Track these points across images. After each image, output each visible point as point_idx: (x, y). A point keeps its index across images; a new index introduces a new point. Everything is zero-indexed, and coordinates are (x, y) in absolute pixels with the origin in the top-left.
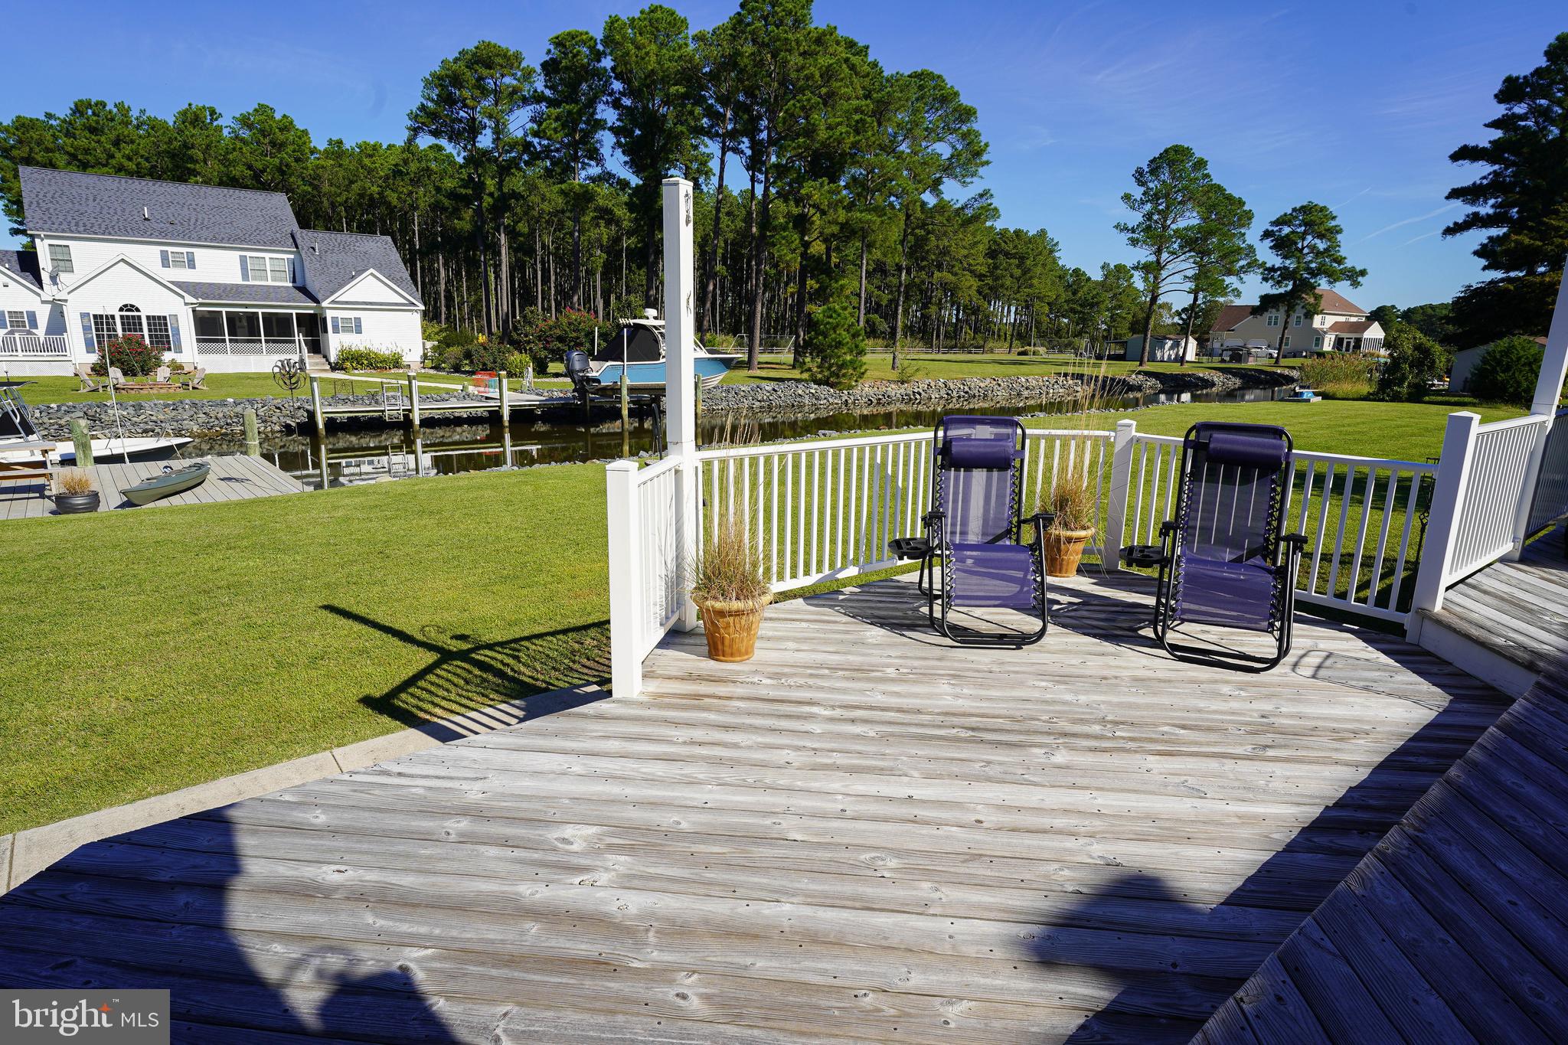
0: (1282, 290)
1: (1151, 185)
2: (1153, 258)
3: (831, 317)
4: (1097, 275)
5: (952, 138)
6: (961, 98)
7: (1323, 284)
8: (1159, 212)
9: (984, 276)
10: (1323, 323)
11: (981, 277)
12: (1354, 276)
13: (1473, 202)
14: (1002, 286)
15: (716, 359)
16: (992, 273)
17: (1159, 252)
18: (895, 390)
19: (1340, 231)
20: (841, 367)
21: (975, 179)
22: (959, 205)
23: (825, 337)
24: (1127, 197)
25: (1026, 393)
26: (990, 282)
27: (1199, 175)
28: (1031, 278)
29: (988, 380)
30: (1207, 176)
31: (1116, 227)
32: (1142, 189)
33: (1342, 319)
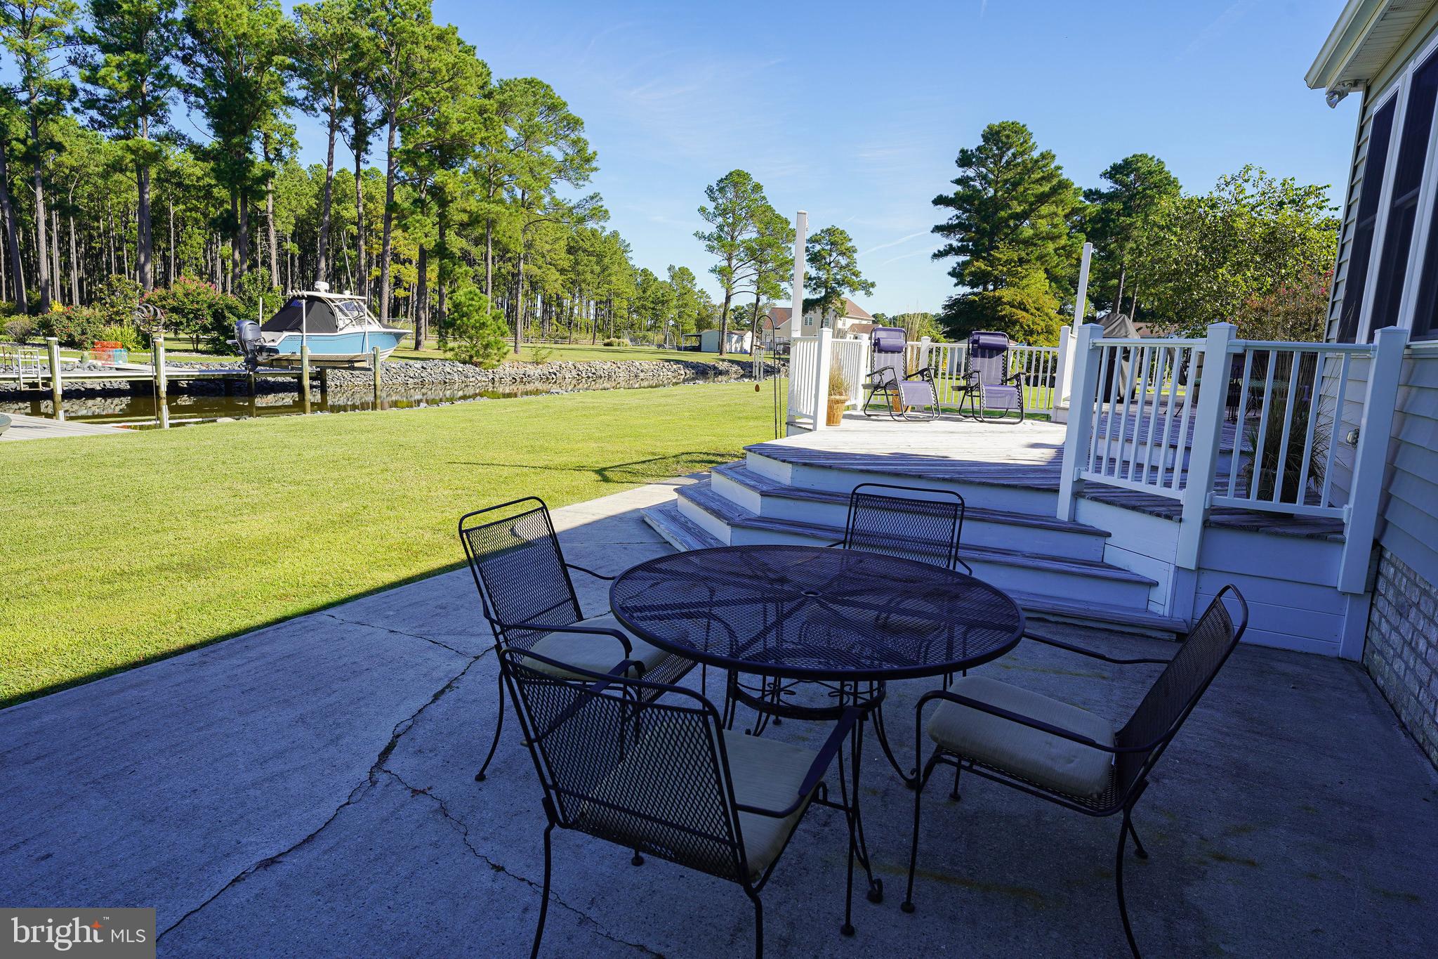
0: (817, 296)
1: (720, 201)
2: (725, 263)
3: (473, 299)
4: (663, 276)
5: (562, 143)
6: (569, 108)
7: (846, 293)
8: (729, 225)
9: (565, 270)
10: (844, 324)
11: (562, 271)
12: (867, 287)
13: (947, 236)
14: (584, 281)
15: (390, 333)
16: (573, 269)
17: (729, 259)
18: (531, 370)
19: (855, 251)
20: (487, 346)
21: (586, 183)
22: (571, 205)
23: (468, 319)
24: (702, 210)
25: (642, 375)
26: (573, 277)
27: (757, 196)
28: (610, 275)
29: (609, 364)
30: (764, 198)
31: (696, 234)
32: (714, 204)
33: (857, 322)
